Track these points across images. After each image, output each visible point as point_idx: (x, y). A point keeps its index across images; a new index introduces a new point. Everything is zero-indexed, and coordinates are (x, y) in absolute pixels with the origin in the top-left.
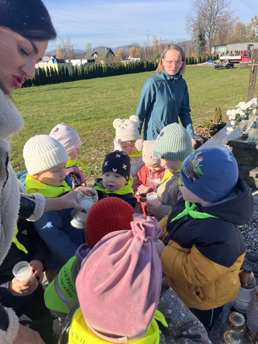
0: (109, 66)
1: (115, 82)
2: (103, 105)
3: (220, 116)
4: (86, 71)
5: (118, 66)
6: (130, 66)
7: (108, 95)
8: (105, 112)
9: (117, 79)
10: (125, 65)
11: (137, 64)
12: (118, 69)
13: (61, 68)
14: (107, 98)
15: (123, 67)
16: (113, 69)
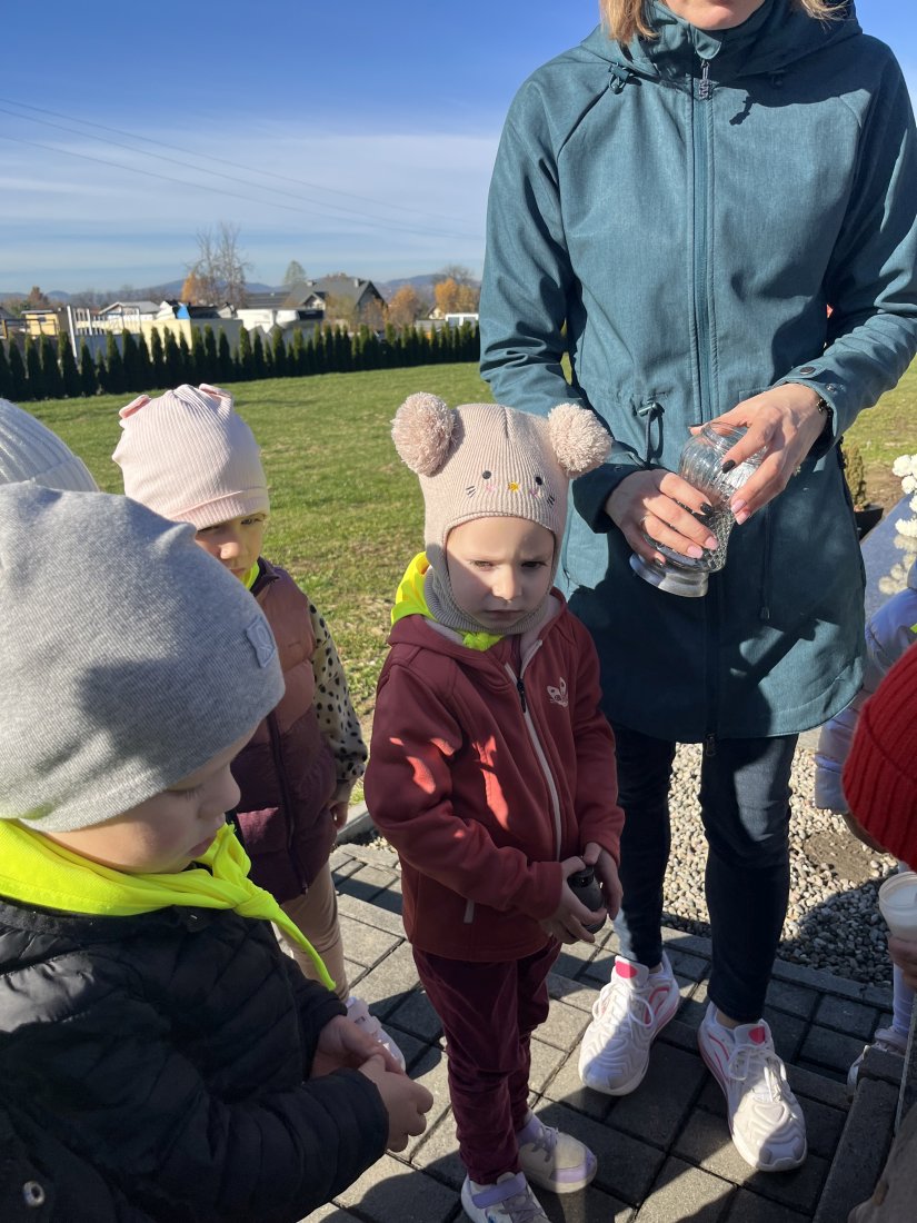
0: (374, 337)
1: (396, 387)
4: (291, 347)
5: (403, 337)
6: (444, 339)
7: (378, 428)
9: (402, 379)
10: (429, 335)
11: (470, 333)
12: (403, 345)
13: (204, 334)
14: (378, 437)
15: (420, 342)
16: (385, 345)
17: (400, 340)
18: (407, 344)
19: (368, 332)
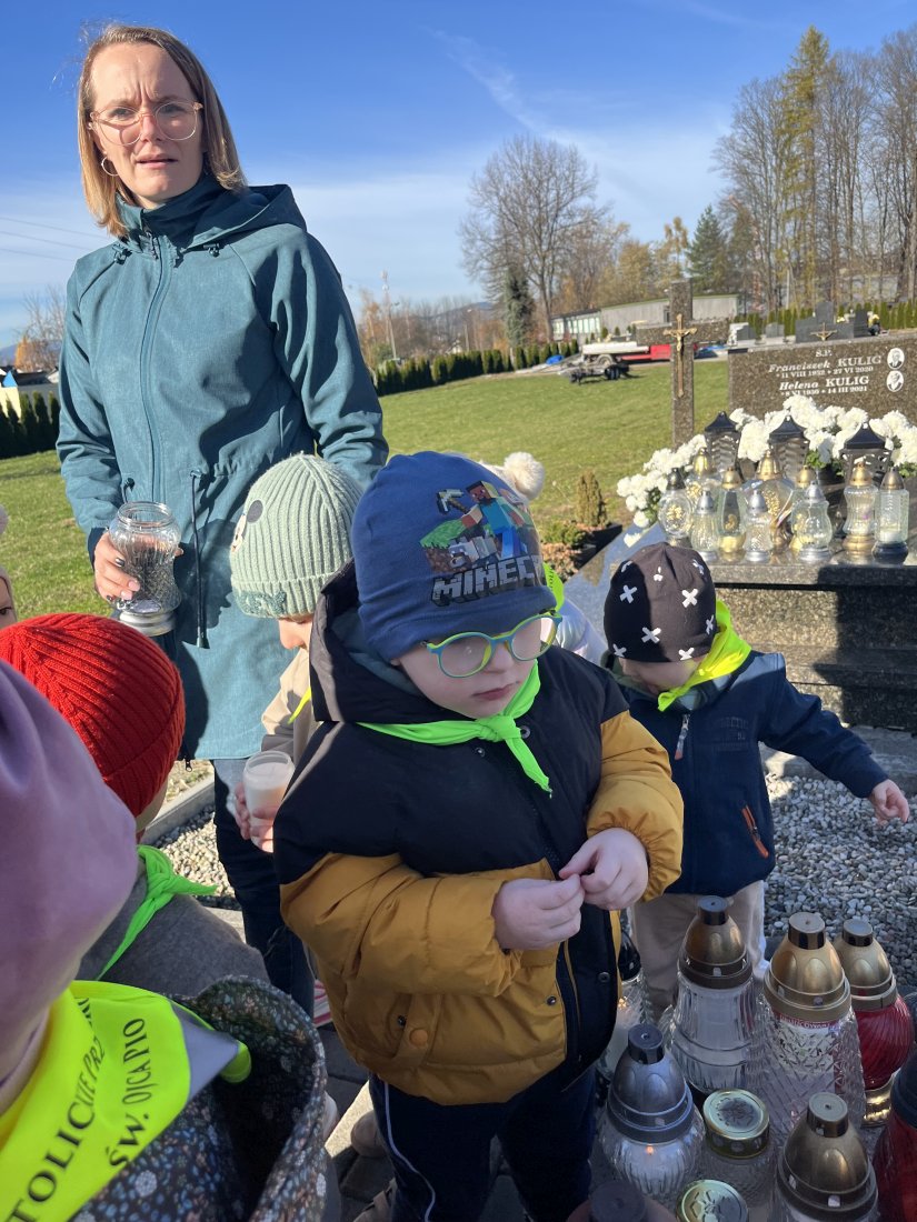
3: (598, 502)
13: (33, 402)
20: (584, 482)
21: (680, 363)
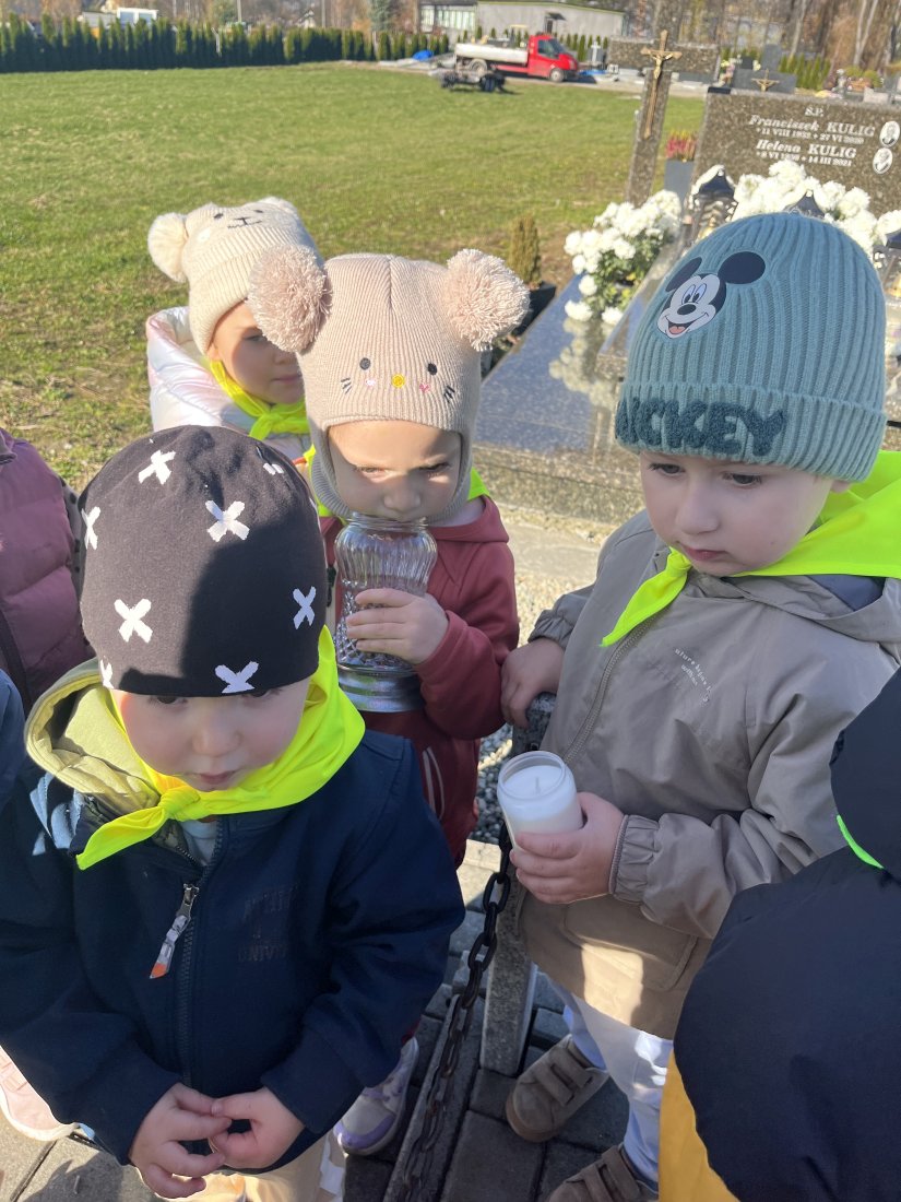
0: (28, 30)
1: (56, 96)
2: (17, 189)
5: (64, 33)
6: (115, 38)
7: (32, 148)
8: (29, 218)
9: (64, 86)
10: (96, 33)
11: (147, 33)
12: (65, 43)
14: (30, 159)
15: (86, 41)
16: (42, 41)
17: (60, 37)
18: (70, 41)
19: (19, 22)
20: (521, 228)
21: (654, 94)
